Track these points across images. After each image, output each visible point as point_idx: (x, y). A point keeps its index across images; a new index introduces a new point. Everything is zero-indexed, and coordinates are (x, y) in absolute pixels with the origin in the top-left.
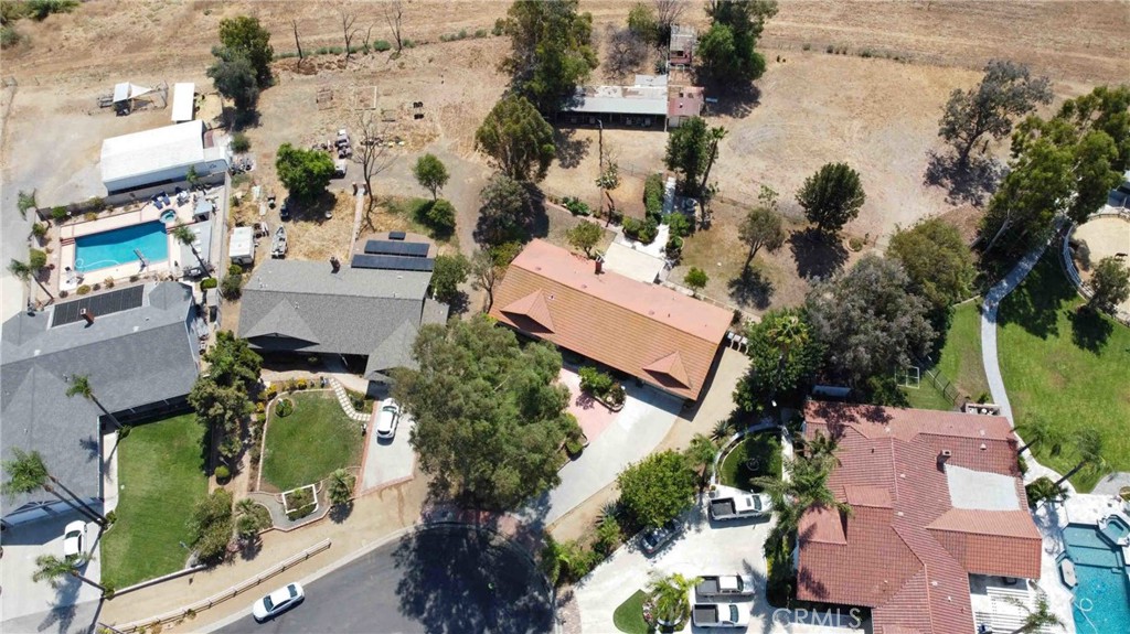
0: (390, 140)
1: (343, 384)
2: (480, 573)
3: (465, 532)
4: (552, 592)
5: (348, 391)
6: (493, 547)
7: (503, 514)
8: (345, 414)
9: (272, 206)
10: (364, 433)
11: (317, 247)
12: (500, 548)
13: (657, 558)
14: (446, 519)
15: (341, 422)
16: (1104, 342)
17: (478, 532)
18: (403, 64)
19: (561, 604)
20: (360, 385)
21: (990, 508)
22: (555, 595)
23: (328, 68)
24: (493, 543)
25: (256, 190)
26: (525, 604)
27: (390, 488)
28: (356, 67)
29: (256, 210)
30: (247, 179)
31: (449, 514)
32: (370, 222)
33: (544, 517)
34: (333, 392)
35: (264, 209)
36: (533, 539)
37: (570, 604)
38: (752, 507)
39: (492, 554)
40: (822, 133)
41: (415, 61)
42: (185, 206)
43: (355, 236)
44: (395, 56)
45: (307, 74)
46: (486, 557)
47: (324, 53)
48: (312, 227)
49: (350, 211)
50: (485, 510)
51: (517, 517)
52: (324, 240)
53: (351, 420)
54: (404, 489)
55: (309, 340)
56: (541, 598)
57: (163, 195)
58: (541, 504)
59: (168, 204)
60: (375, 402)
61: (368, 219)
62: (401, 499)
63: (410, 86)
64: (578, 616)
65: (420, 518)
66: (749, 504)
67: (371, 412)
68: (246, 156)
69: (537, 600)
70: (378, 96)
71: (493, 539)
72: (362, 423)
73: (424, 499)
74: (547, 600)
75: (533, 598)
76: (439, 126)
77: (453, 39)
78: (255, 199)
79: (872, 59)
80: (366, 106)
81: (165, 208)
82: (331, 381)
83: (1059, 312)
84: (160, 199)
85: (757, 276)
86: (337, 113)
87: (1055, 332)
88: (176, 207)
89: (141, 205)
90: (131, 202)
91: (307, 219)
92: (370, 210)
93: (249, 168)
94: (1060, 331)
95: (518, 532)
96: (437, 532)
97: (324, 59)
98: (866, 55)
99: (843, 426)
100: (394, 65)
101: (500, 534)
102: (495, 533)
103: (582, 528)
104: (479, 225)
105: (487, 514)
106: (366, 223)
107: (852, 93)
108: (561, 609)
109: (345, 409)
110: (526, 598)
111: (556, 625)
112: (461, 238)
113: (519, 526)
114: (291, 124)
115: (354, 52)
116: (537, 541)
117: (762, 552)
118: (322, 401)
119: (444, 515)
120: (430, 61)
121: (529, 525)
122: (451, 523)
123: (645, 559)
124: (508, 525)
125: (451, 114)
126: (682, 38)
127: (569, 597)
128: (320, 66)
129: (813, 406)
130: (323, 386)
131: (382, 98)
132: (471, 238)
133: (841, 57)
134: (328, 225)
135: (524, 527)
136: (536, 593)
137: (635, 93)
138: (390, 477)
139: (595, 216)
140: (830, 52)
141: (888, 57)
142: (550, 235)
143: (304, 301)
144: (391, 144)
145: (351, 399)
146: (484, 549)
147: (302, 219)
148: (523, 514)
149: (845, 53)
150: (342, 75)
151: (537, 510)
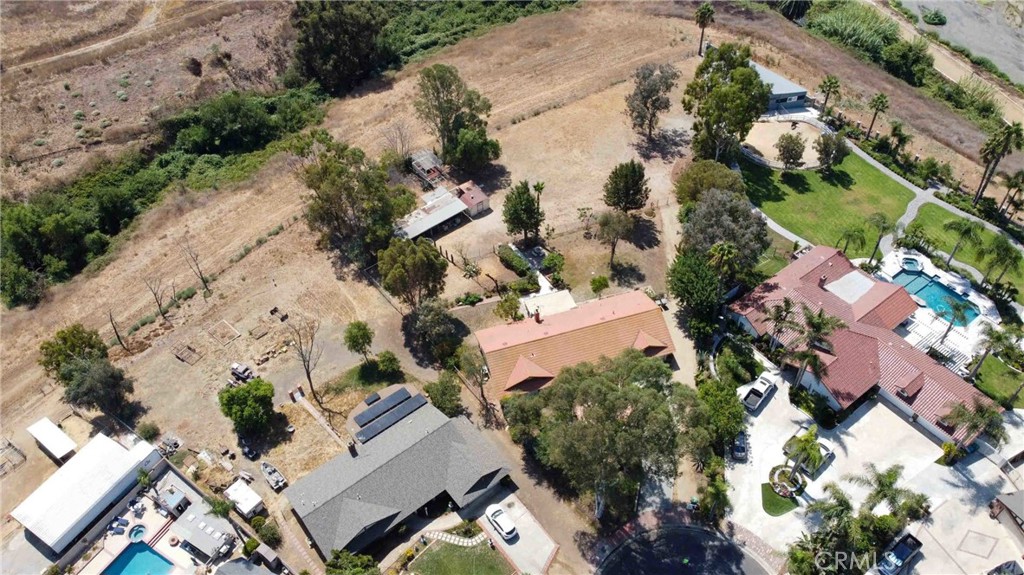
0: (282, 347)
1: (440, 529)
2: (665, 563)
3: (628, 549)
4: (718, 534)
5: (449, 531)
6: (655, 541)
7: (638, 516)
8: (465, 548)
9: (233, 457)
10: (493, 547)
11: (306, 457)
12: (659, 538)
13: (750, 459)
14: (608, 552)
15: (468, 555)
16: (808, 184)
17: (636, 541)
18: (222, 295)
19: (732, 534)
20: (453, 519)
21: (865, 292)
22: (722, 533)
23: (157, 335)
24: (652, 539)
25: (203, 456)
26: (713, 555)
27: (551, 566)
28: (182, 321)
29: (222, 470)
30: (184, 455)
31: (606, 547)
32: (330, 411)
33: (664, 495)
34: (438, 541)
35: (227, 464)
36: (672, 514)
37: (736, 530)
38: (768, 385)
39: (660, 546)
40: (564, 168)
41: (230, 287)
42: (146, 515)
43: (329, 429)
44: (208, 293)
45: (142, 351)
46: (659, 550)
47: (137, 329)
48: (284, 447)
49: (304, 415)
50: (625, 523)
51: (649, 510)
52: (306, 449)
53: (474, 547)
54: (560, 558)
55: (391, 514)
56: (716, 543)
57: (116, 519)
58: (653, 489)
59: (126, 524)
60: (477, 521)
61: (325, 410)
62: (566, 567)
63: (251, 303)
64: (748, 531)
65: (590, 566)
66: (765, 384)
67: (482, 530)
68: (163, 438)
69: (716, 547)
70: (233, 325)
71: (649, 537)
72: (484, 543)
73: (580, 554)
74: (721, 541)
75: (712, 547)
76: (306, 314)
77: (242, 257)
78: (209, 463)
79: (542, 114)
80: (230, 338)
81: (127, 530)
82: (427, 535)
83: (776, 184)
84: (115, 525)
85: (621, 265)
86: (211, 357)
87: (785, 194)
88: (138, 521)
89: (99, 543)
90: (86, 548)
91: (274, 444)
92: (320, 404)
93: (176, 445)
94: (786, 192)
95: (659, 519)
96: (611, 566)
97: (145, 331)
98: (537, 114)
99: (763, 304)
100: (212, 300)
101: (651, 530)
102: (647, 532)
103: (692, 480)
104: (415, 356)
105: (628, 525)
106: (327, 414)
107: (555, 137)
108: (734, 537)
109: (461, 544)
110: (709, 551)
111: (742, 549)
112: (411, 372)
113: (655, 514)
114: (178, 391)
115: (167, 312)
116: (676, 512)
117: (793, 407)
118: (438, 554)
119: (604, 551)
120: (244, 280)
121: (660, 508)
122: (612, 553)
123: (744, 465)
124: (648, 519)
125: (308, 301)
126: (424, 160)
127: (731, 526)
128: (147, 338)
129: (736, 307)
130: (425, 544)
131: (237, 324)
132: (418, 368)
133: (523, 122)
134: (297, 436)
135: (659, 512)
136: (711, 543)
137: (433, 207)
138: (543, 559)
139: (487, 297)
140: (514, 123)
141: (549, 109)
142: (471, 328)
143: (362, 488)
144: (284, 349)
145: (458, 534)
146: (652, 547)
147: (270, 448)
148: (650, 505)
149: (524, 119)
150: (176, 333)
151: (655, 495)
